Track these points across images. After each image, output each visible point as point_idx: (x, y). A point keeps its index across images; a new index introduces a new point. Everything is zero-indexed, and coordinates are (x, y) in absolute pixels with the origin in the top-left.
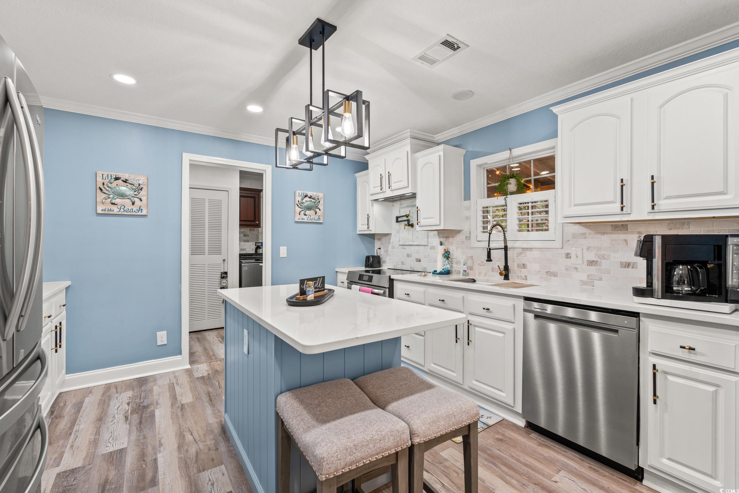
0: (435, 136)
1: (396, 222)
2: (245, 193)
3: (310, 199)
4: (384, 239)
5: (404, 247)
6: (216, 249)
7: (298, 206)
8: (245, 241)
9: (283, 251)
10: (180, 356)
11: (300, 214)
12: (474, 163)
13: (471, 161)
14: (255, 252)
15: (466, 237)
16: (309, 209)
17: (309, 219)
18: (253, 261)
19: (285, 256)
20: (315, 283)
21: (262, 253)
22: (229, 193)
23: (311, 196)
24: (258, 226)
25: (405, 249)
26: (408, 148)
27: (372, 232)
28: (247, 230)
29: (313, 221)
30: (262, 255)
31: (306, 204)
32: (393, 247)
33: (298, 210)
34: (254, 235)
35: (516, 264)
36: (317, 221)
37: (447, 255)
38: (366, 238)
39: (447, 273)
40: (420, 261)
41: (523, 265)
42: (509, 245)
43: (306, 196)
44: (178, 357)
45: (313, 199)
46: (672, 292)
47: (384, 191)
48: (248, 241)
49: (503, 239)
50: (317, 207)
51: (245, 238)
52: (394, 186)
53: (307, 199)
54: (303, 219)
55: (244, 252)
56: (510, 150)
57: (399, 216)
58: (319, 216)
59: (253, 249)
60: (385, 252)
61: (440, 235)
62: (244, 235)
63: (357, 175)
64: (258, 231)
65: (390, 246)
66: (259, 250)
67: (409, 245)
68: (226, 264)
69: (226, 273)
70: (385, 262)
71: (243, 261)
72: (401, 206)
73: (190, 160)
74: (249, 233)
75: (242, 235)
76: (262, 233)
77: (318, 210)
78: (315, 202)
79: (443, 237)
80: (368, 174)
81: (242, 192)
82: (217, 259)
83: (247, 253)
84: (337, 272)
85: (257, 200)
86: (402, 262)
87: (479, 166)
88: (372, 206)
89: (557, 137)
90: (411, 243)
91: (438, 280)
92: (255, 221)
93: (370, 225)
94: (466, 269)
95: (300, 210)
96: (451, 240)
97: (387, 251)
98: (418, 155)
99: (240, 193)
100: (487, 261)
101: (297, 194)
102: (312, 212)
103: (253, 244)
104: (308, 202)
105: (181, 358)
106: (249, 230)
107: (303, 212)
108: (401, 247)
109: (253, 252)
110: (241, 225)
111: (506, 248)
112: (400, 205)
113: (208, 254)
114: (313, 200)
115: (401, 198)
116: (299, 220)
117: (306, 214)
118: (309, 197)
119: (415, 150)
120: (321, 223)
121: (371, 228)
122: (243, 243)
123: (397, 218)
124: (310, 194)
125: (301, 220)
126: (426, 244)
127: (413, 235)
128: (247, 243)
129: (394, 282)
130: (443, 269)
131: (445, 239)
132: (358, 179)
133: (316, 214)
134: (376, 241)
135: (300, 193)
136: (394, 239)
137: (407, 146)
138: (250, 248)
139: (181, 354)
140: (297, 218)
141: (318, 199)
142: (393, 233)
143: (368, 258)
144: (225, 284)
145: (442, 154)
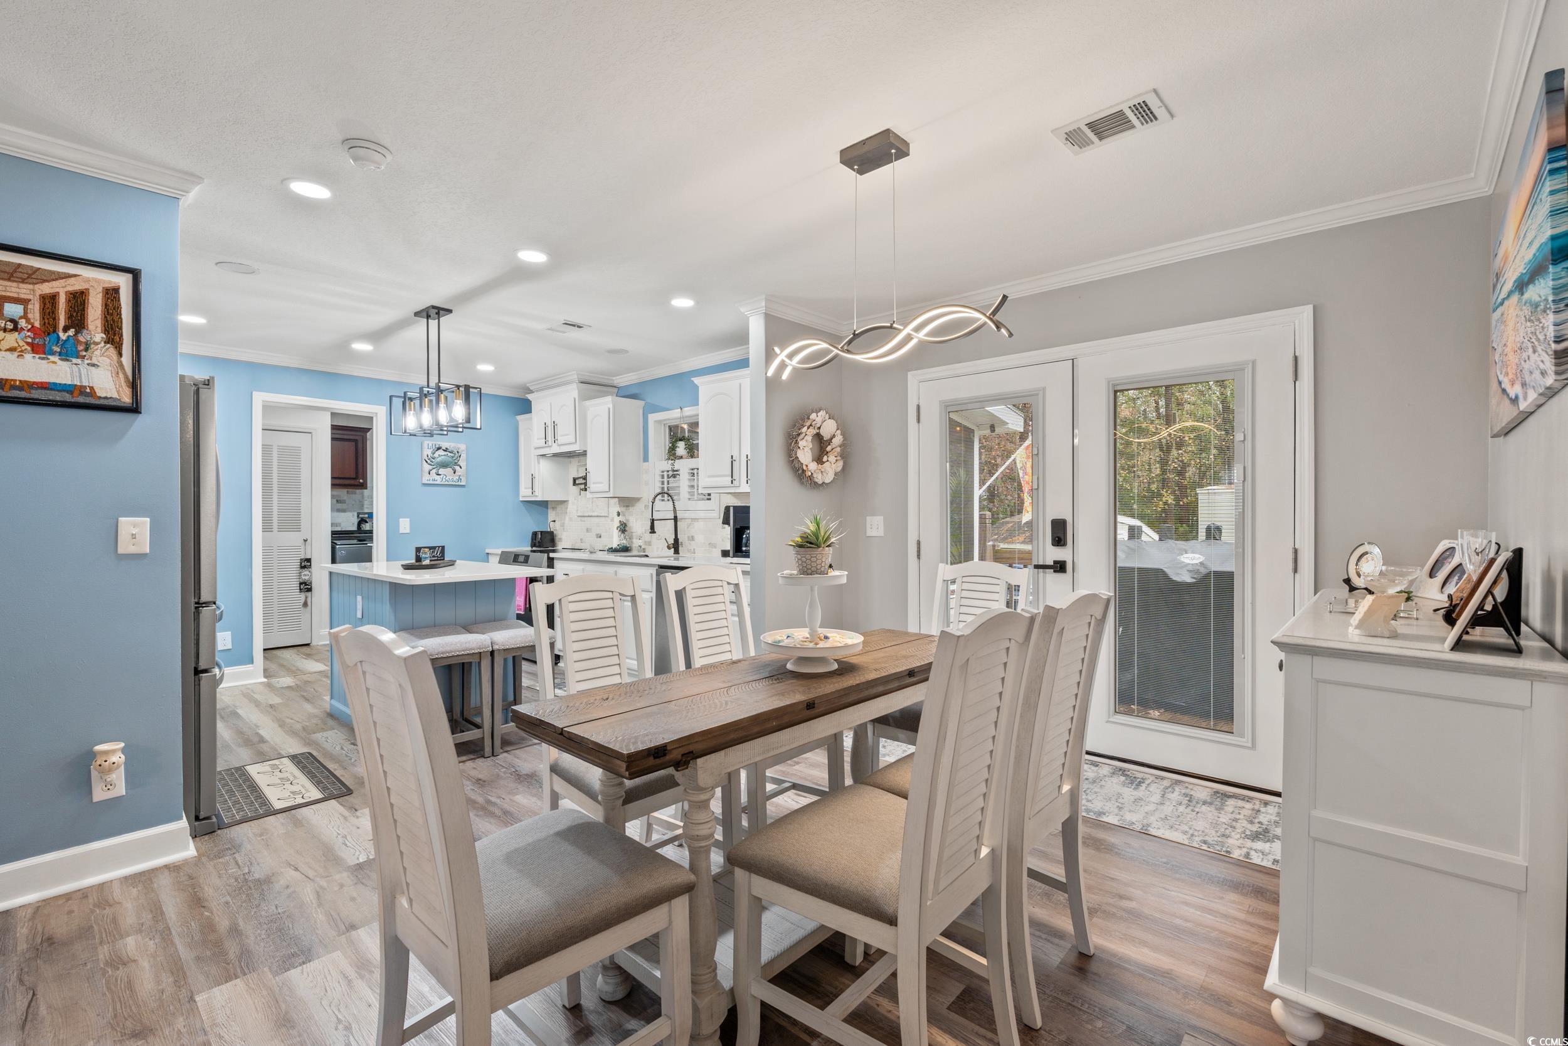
0: (614, 378)
1: (574, 485)
2: (340, 434)
3: (446, 453)
4: (559, 508)
5: (583, 519)
6: (291, 523)
7: (427, 462)
8: (339, 510)
9: (405, 525)
10: (251, 665)
11: (429, 473)
12: (653, 418)
13: (649, 415)
14: (358, 528)
15: (645, 506)
16: (443, 466)
17: (444, 480)
18: (355, 542)
19: (408, 531)
20: (433, 552)
21: (372, 530)
22: (313, 436)
23: (447, 449)
24: (363, 486)
25: (584, 521)
26: (575, 393)
27: (539, 499)
28: (343, 493)
29: (450, 483)
30: (372, 533)
31: (439, 460)
32: (571, 519)
33: (427, 467)
34: (355, 501)
35: (686, 536)
36: (457, 484)
37: (623, 528)
38: (535, 506)
39: (625, 549)
40: (600, 537)
41: (692, 537)
42: (679, 516)
43: (439, 448)
44: (249, 667)
45: (449, 452)
46: (741, 551)
47: (550, 445)
48: (344, 511)
49: (672, 508)
50: (456, 464)
51: (339, 506)
52: (561, 440)
53: (441, 452)
54: (434, 480)
55: (338, 529)
56: (681, 409)
57: (577, 477)
58: (460, 476)
59: (353, 524)
60: (561, 526)
61: (621, 503)
62: (337, 501)
63: (519, 418)
64: (362, 494)
65: (567, 518)
66: (364, 526)
67: (588, 516)
68: (308, 547)
69: (309, 560)
70: (560, 539)
71: (338, 542)
72: (579, 464)
73: (263, 401)
74: (345, 498)
75: (335, 501)
76: (372, 497)
77: (457, 468)
78: (453, 457)
79: (624, 506)
80: (531, 419)
81: (335, 431)
82: (292, 539)
83: (343, 530)
84: (488, 554)
85: (360, 445)
86: (581, 539)
87: (659, 422)
88: (539, 463)
89: (698, 405)
90: (590, 514)
91: (612, 557)
92: (356, 478)
93: (536, 488)
94: (641, 544)
95: (431, 467)
96: (631, 509)
97: (563, 525)
98: (588, 403)
99: (332, 434)
100: (650, 533)
101: (425, 446)
102: (449, 470)
103: (353, 515)
104: (443, 457)
105: (252, 668)
106: (346, 493)
107: (434, 471)
108: (580, 518)
109: (355, 528)
110: (334, 486)
111: (675, 519)
112: (579, 462)
113: (278, 531)
114: (449, 454)
115: (570, 455)
116: (429, 482)
117: (440, 473)
118: (444, 450)
119: (585, 397)
120: (463, 486)
121: (536, 494)
122: (336, 514)
123: (575, 480)
124: (444, 445)
125: (431, 482)
126: (606, 515)
127: (592, 502)
128: (343, 514)
129: (555, 561)
130: (618, 545)
131: (625, 508)
132: (520, 423)
133: (454, 473)
134: (550, 511)
135: (430, 445)
136: (571, 507)
137: (572, 392)
138: (349, 522)
139: (252, 663)
140: (426, 479)
141: (458, 452)
142: (571, 499)
143: (535, 534)
144: (307, 578)
145: (611, 406)
